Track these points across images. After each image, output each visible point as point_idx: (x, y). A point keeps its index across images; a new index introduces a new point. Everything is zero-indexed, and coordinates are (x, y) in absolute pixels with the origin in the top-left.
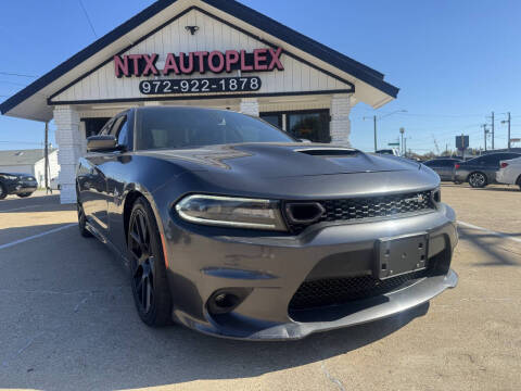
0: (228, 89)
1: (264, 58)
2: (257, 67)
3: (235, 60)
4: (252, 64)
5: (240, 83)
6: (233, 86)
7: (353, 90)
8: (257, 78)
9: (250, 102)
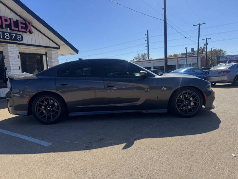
0: (4, 38)
1: (24, 26)
2: (20, 29)
3: (8, 23)
4: (18, 27)
5: (11, 36)
6: (7, 37)
7: (59, 48)
8: (20, 35)
9: (13, 47)
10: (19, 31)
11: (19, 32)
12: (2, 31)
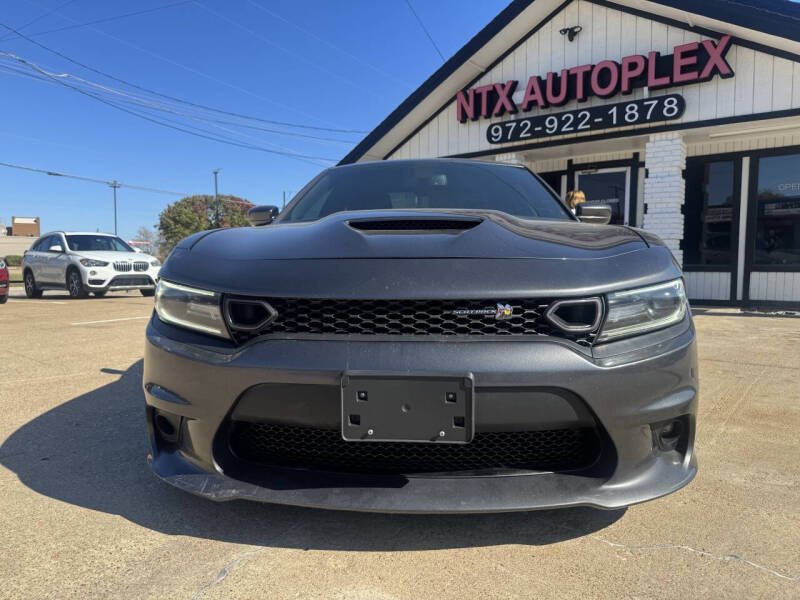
0: (621, 122)
1: (693, 60)
2: (677, 78)
3: (638, 72)
4: (669, 73)
5: (644, 110)
6: (631, 117)
8: (676, 96)
9: (662, 140)
10: (672, 84)
11: (668, 89)
12: (617, 102)
